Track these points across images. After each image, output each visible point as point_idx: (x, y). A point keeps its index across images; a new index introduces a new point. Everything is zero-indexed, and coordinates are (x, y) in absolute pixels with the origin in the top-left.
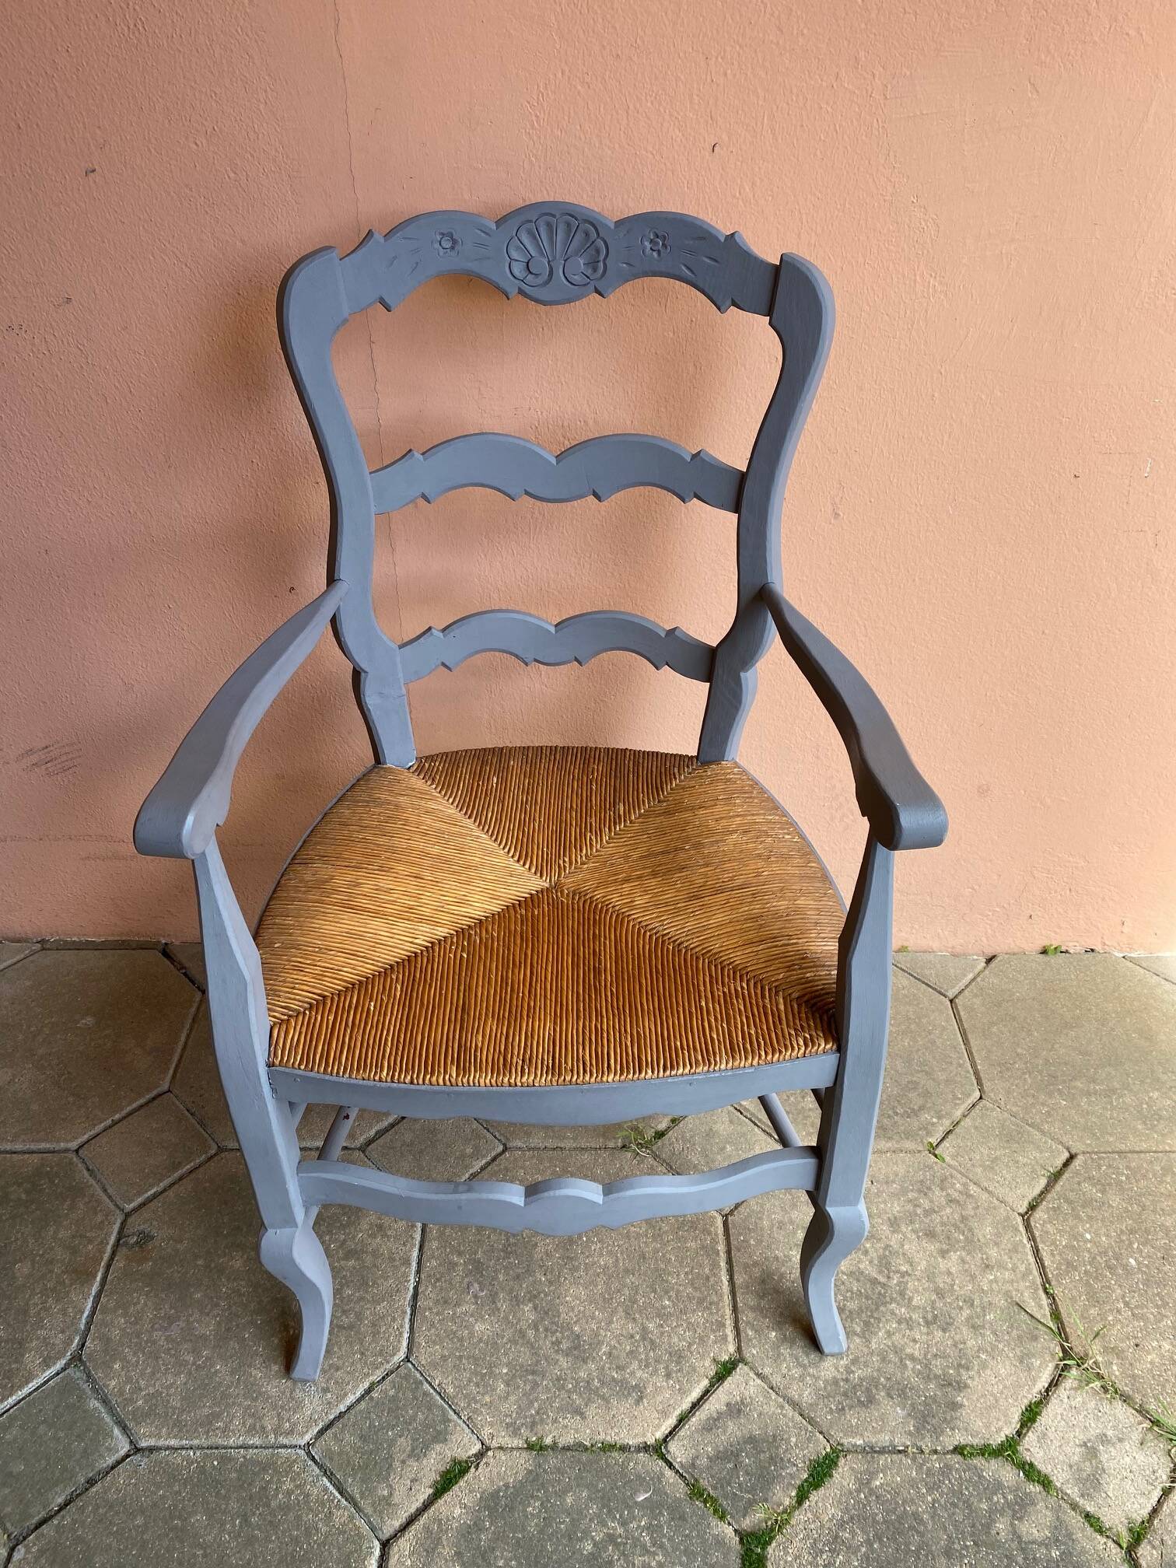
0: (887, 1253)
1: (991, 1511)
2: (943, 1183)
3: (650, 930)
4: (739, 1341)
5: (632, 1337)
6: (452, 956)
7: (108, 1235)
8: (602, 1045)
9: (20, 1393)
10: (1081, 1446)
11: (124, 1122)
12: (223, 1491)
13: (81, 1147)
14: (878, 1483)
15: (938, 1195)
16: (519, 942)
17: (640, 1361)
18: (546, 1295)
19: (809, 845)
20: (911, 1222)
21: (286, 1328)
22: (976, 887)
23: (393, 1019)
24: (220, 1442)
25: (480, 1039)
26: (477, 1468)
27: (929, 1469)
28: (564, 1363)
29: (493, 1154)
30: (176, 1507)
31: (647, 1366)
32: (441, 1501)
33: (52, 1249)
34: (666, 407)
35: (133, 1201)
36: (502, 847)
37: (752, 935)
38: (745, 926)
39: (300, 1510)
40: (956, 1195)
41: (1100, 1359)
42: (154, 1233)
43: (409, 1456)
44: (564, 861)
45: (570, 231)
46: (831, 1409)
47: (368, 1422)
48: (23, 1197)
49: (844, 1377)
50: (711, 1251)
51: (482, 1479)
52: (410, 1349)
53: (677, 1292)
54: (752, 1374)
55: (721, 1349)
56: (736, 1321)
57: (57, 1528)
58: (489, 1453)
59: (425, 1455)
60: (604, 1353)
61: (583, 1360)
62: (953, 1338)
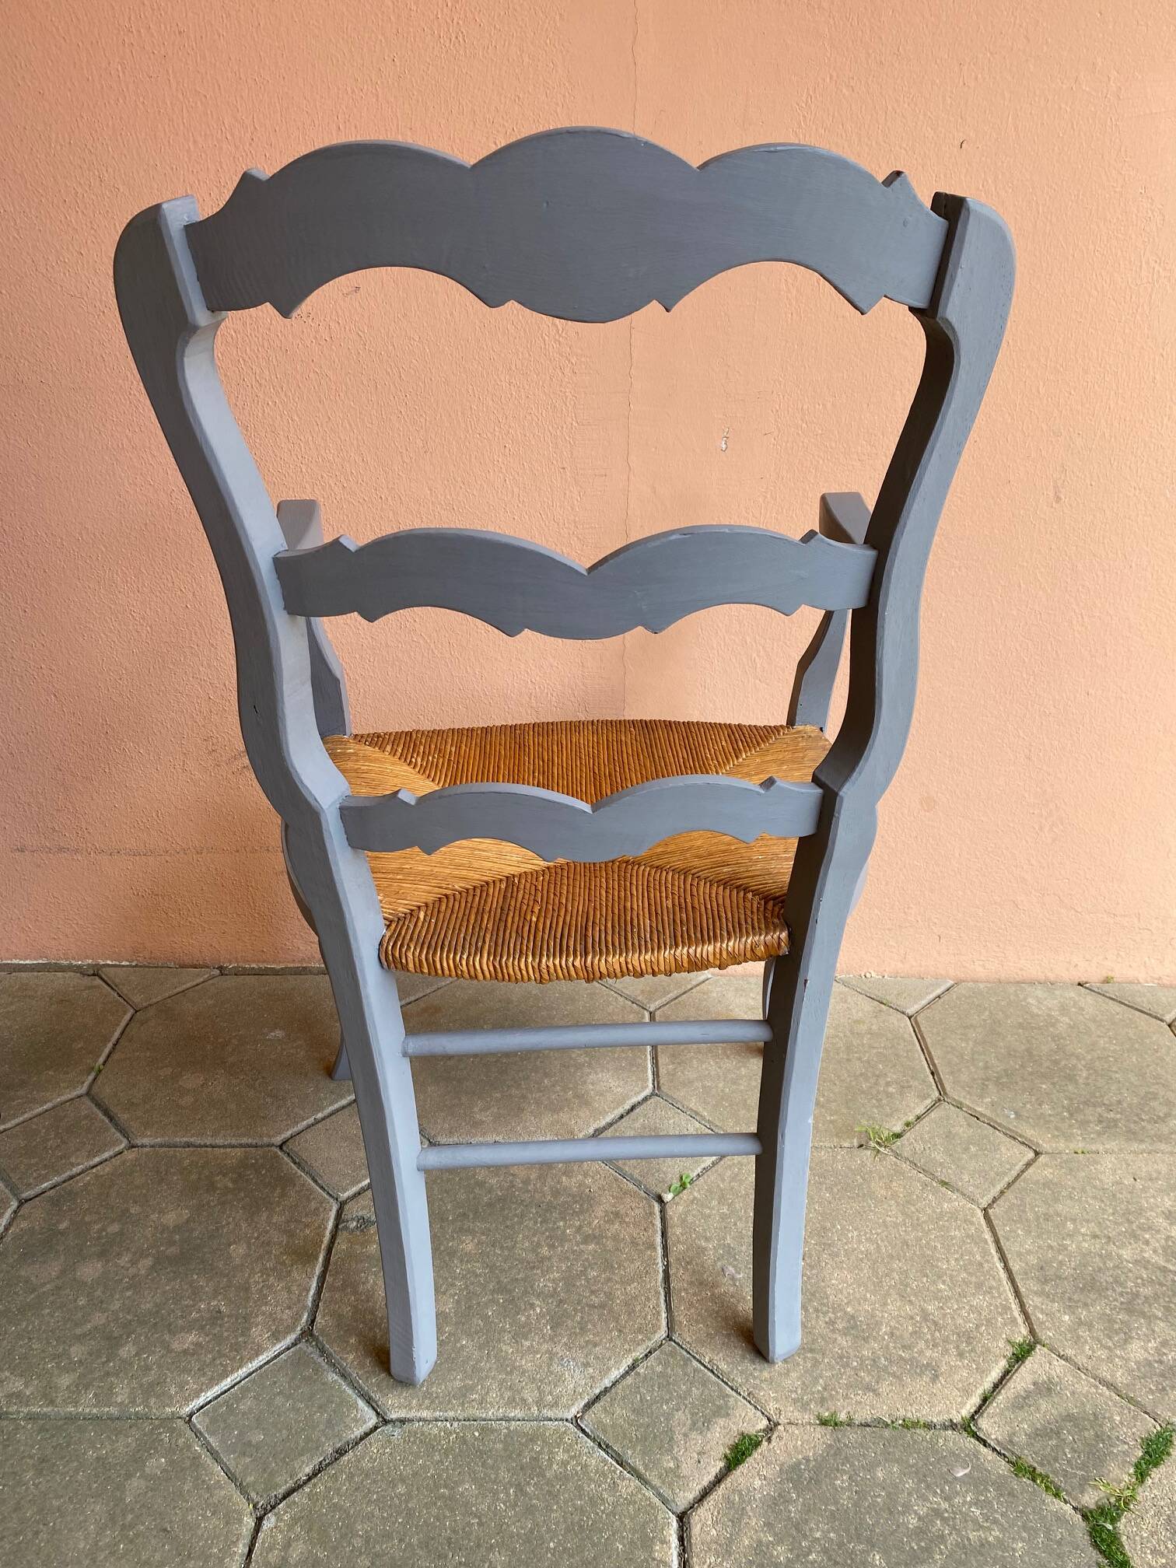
0: (1170, 1243)
4: (1030, 1324)
5: (912, 1318)
7: (325, 1221)
9: (250, 1365)
11: (327, 1121)
12: (490, 1461)
13: (284, 1142)
17: (927, 1341)
24: (478, 1414)
26: (769, 1440)
28: (843, 1341)
30: (440, 1476)
31: (935, 1345)
32: (736, 1473)
33: (266, 1232)
35: (347, 1190)
39: (580, 1480)
43: (690, 1430)
46: (1150, 1389)
47: (638, 1396)
48: (230, 1185)
49: (1157, 1359)
50: (978, 1240)
51: (778, 1452)
52: (670, 1328)
53: (951, 1277)
54: (1053, 1355)
55: (1013, 1332)
56: (1022, 1305)
57: (310, 1496)
58: (779, 1427)
59: (708, 1429)
60: (886, 1333)
61: (864, 1339)
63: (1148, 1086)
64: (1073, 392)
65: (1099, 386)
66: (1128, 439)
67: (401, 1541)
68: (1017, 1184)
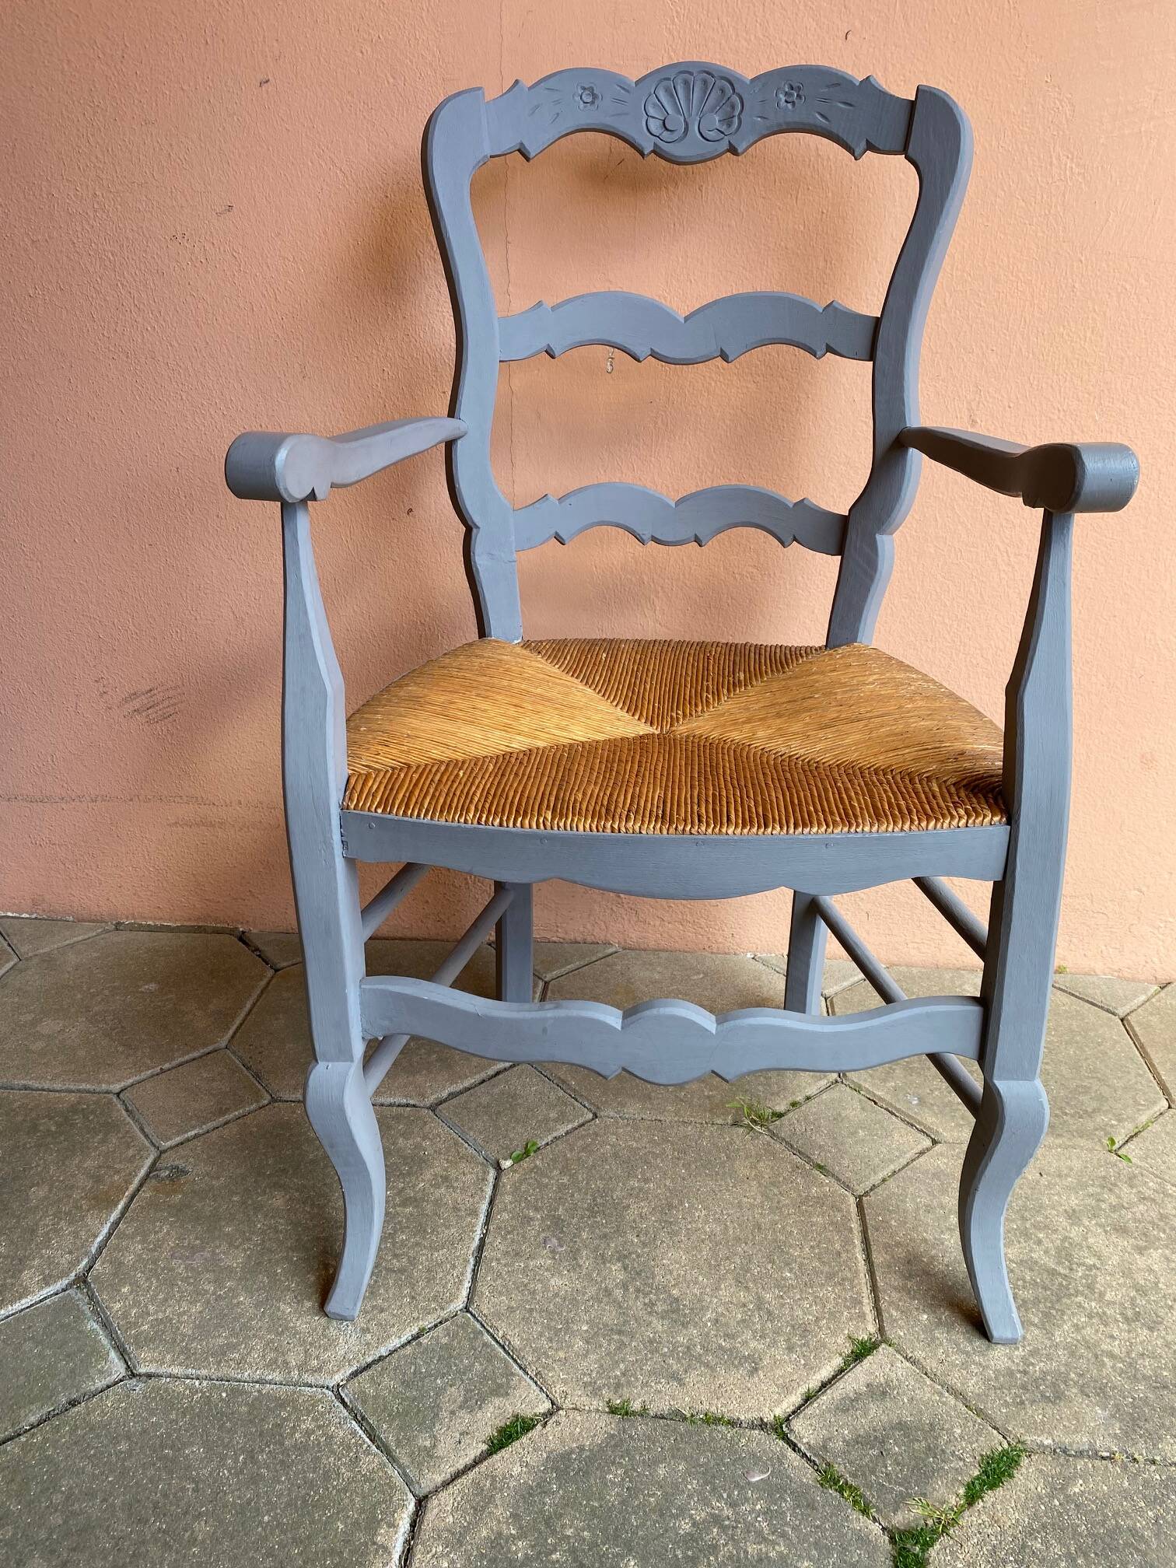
0: (1067, 1245)
2: (1132, 1181)
3: (775, 753)
4: (881, 1321)
5: (744, 1305)
6: (551, 754)
7: (139, 1168)
9: (10, 1308)
11: (174, 1071)
12: (228, 1424)
13: (123, 1090)
14: (1077, 1490)
16: (625, 753)
17: (755, 1331)
18: (638, 1256)
20: (1095, 1216)
21: (326, 1266)
22: (1144, 889)
23: (484, 780)
24: (233, 1374)
25: (580, 797)
26: (544, 1426)
27: (1146, 1481)
28: (658, 1325)
29: (581, 1120)
30: (169, 1435)
31: (763, 1336)
32: (497, 1458)
33: (74, 1176)
35: (171, 1139)
36: (609, 701)
39: (320, 1452)
40: (1148, 1193)
42: (189, 1168)
43: (461, 1407)
45: (707, 88)
46: (1006, 1401)
47: (413, 1367)
48: (53, 1129)
49: (1021, 1369)
50: (842, 1228)
51: (551, 1438)
52: (470, 1299)
53: (801, 1265)
54: (898, 1356)
55: (857, 1328)
56: (876, 1300)
57: (23, 1447)
58: (561, 1412)
59: (480, 1408)
60: (709, 1320)
61: (683, 1325)
62: (1163, 1338)
63: (1081, 1080)
64: (983, 304)
65: (1012, 297)
66: (1048, 355)
67: (104, 1500)
68: (902, 1173)
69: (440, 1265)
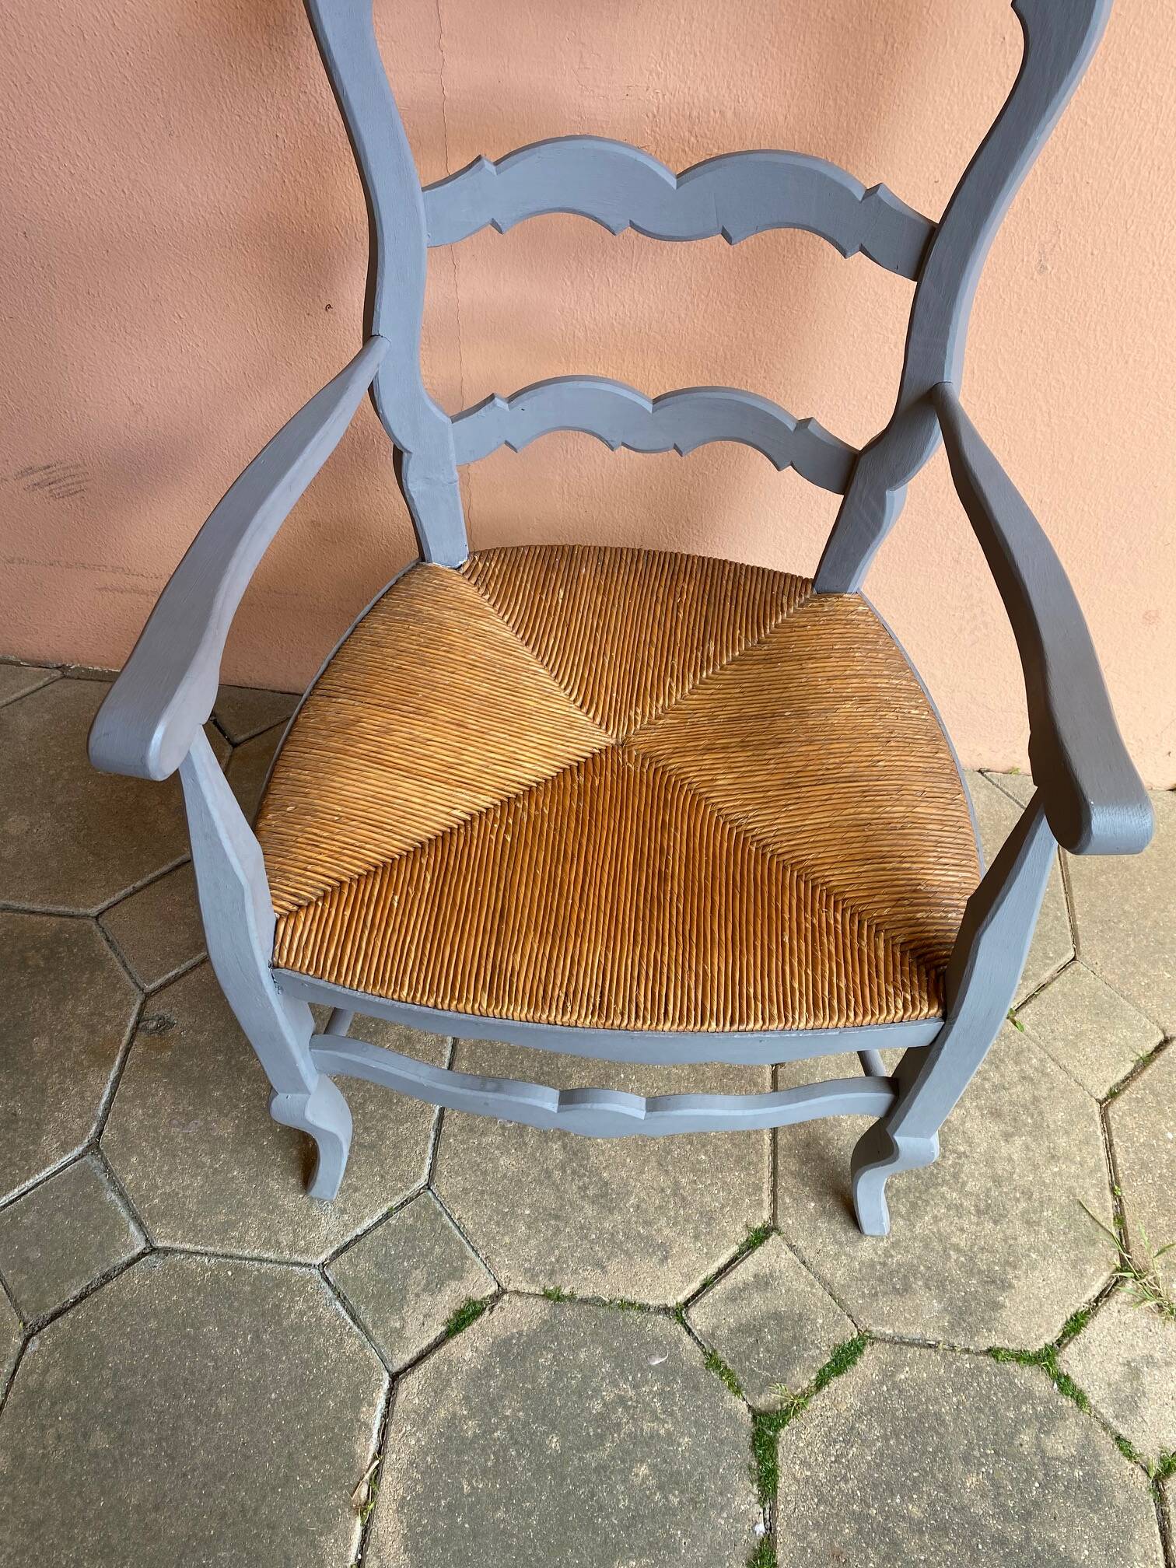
1: (1016, 1422)
2: (1018, 1056)
3: (731, 822)
4: (775, 1208)
5: (663, 1190)
6: (493, 837)
7: (128, 1015)
8: (661, 984)
9: (37, 1177)
10: (1124, 1365)
11: (146, 890)
12: (236, 1304)
13: (101, 913)
14: (903, 1377)
15: (1011, 1069)
16: (573, 825)
17: (669, 1218)
19: (940, 724)
20: (978, 1097)
21: (306, 1139)
23: (420, 919)
24: (235, 1251)
25: (518, 959)
26: (492, 1310)
27: (958, 1369)
28: (589, 1210)
30: (189, 1314)
31: (675, 1224)
32: (453, 1342)
33: (70, 1025)
34: (835, 100)
35: (154, 981)
36: (563, 687)
37: (856, 848)
38: (848, 835)
39: (311, 1332)
40: (1030, 1072)
41: (1160, 1274)
42: (174, 1019)
43: (424, 1290)
44: (636, 713)
46: (863, 1292)
47: (384, 1250)
49: (882, 1260)
51: (496, 1323)
52: (431, 1177)
53: (716, 1147)
54: (784, 1246)
55: (755, 1215)
56: (775, 1186)
57: (72, 1322)
58: (505, 1297)
59: (440, 1291)
60: (632, 1206)
61: (609, 1210)
62: (1004, 1232)
69: (405, 1140)
